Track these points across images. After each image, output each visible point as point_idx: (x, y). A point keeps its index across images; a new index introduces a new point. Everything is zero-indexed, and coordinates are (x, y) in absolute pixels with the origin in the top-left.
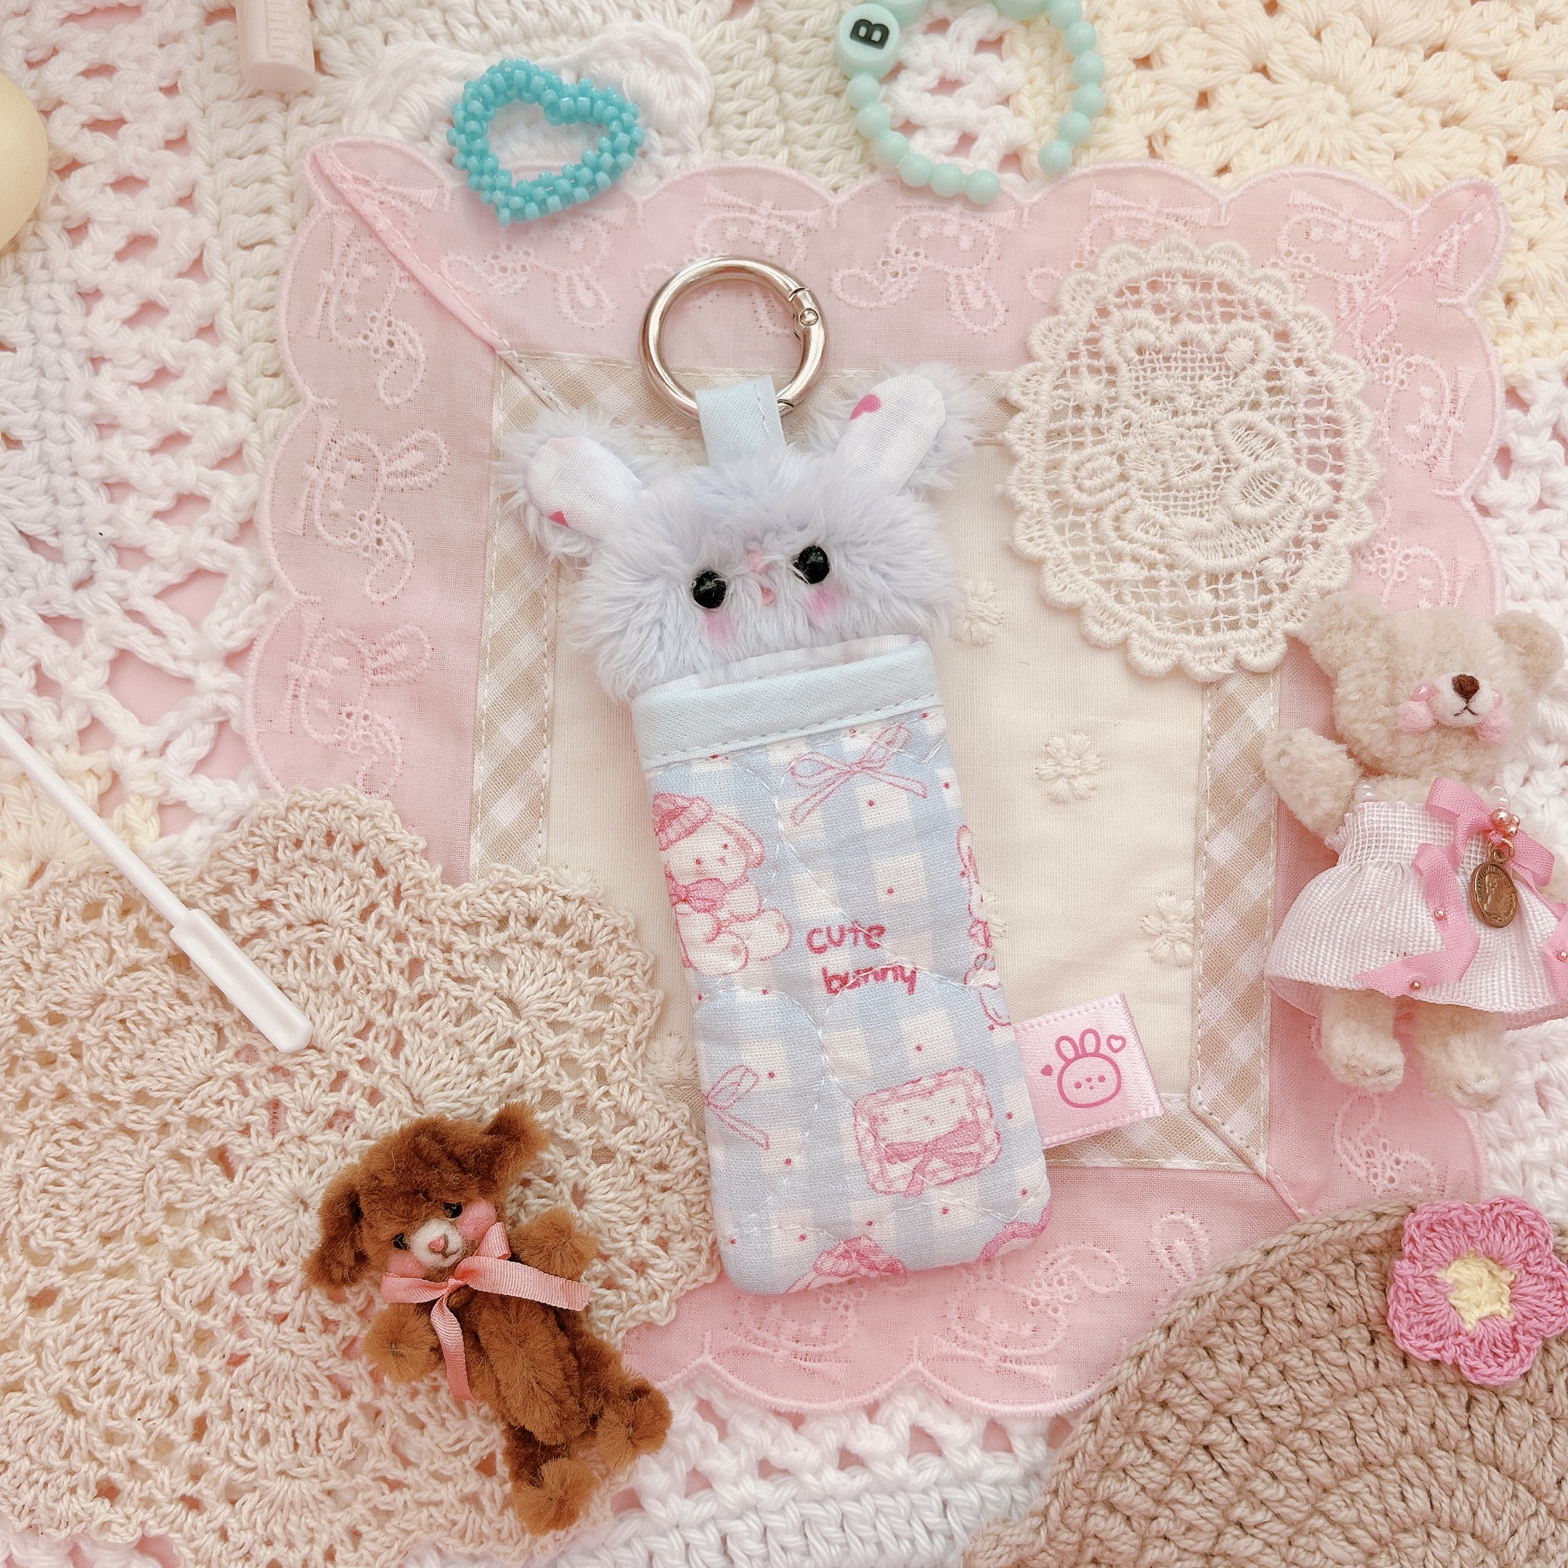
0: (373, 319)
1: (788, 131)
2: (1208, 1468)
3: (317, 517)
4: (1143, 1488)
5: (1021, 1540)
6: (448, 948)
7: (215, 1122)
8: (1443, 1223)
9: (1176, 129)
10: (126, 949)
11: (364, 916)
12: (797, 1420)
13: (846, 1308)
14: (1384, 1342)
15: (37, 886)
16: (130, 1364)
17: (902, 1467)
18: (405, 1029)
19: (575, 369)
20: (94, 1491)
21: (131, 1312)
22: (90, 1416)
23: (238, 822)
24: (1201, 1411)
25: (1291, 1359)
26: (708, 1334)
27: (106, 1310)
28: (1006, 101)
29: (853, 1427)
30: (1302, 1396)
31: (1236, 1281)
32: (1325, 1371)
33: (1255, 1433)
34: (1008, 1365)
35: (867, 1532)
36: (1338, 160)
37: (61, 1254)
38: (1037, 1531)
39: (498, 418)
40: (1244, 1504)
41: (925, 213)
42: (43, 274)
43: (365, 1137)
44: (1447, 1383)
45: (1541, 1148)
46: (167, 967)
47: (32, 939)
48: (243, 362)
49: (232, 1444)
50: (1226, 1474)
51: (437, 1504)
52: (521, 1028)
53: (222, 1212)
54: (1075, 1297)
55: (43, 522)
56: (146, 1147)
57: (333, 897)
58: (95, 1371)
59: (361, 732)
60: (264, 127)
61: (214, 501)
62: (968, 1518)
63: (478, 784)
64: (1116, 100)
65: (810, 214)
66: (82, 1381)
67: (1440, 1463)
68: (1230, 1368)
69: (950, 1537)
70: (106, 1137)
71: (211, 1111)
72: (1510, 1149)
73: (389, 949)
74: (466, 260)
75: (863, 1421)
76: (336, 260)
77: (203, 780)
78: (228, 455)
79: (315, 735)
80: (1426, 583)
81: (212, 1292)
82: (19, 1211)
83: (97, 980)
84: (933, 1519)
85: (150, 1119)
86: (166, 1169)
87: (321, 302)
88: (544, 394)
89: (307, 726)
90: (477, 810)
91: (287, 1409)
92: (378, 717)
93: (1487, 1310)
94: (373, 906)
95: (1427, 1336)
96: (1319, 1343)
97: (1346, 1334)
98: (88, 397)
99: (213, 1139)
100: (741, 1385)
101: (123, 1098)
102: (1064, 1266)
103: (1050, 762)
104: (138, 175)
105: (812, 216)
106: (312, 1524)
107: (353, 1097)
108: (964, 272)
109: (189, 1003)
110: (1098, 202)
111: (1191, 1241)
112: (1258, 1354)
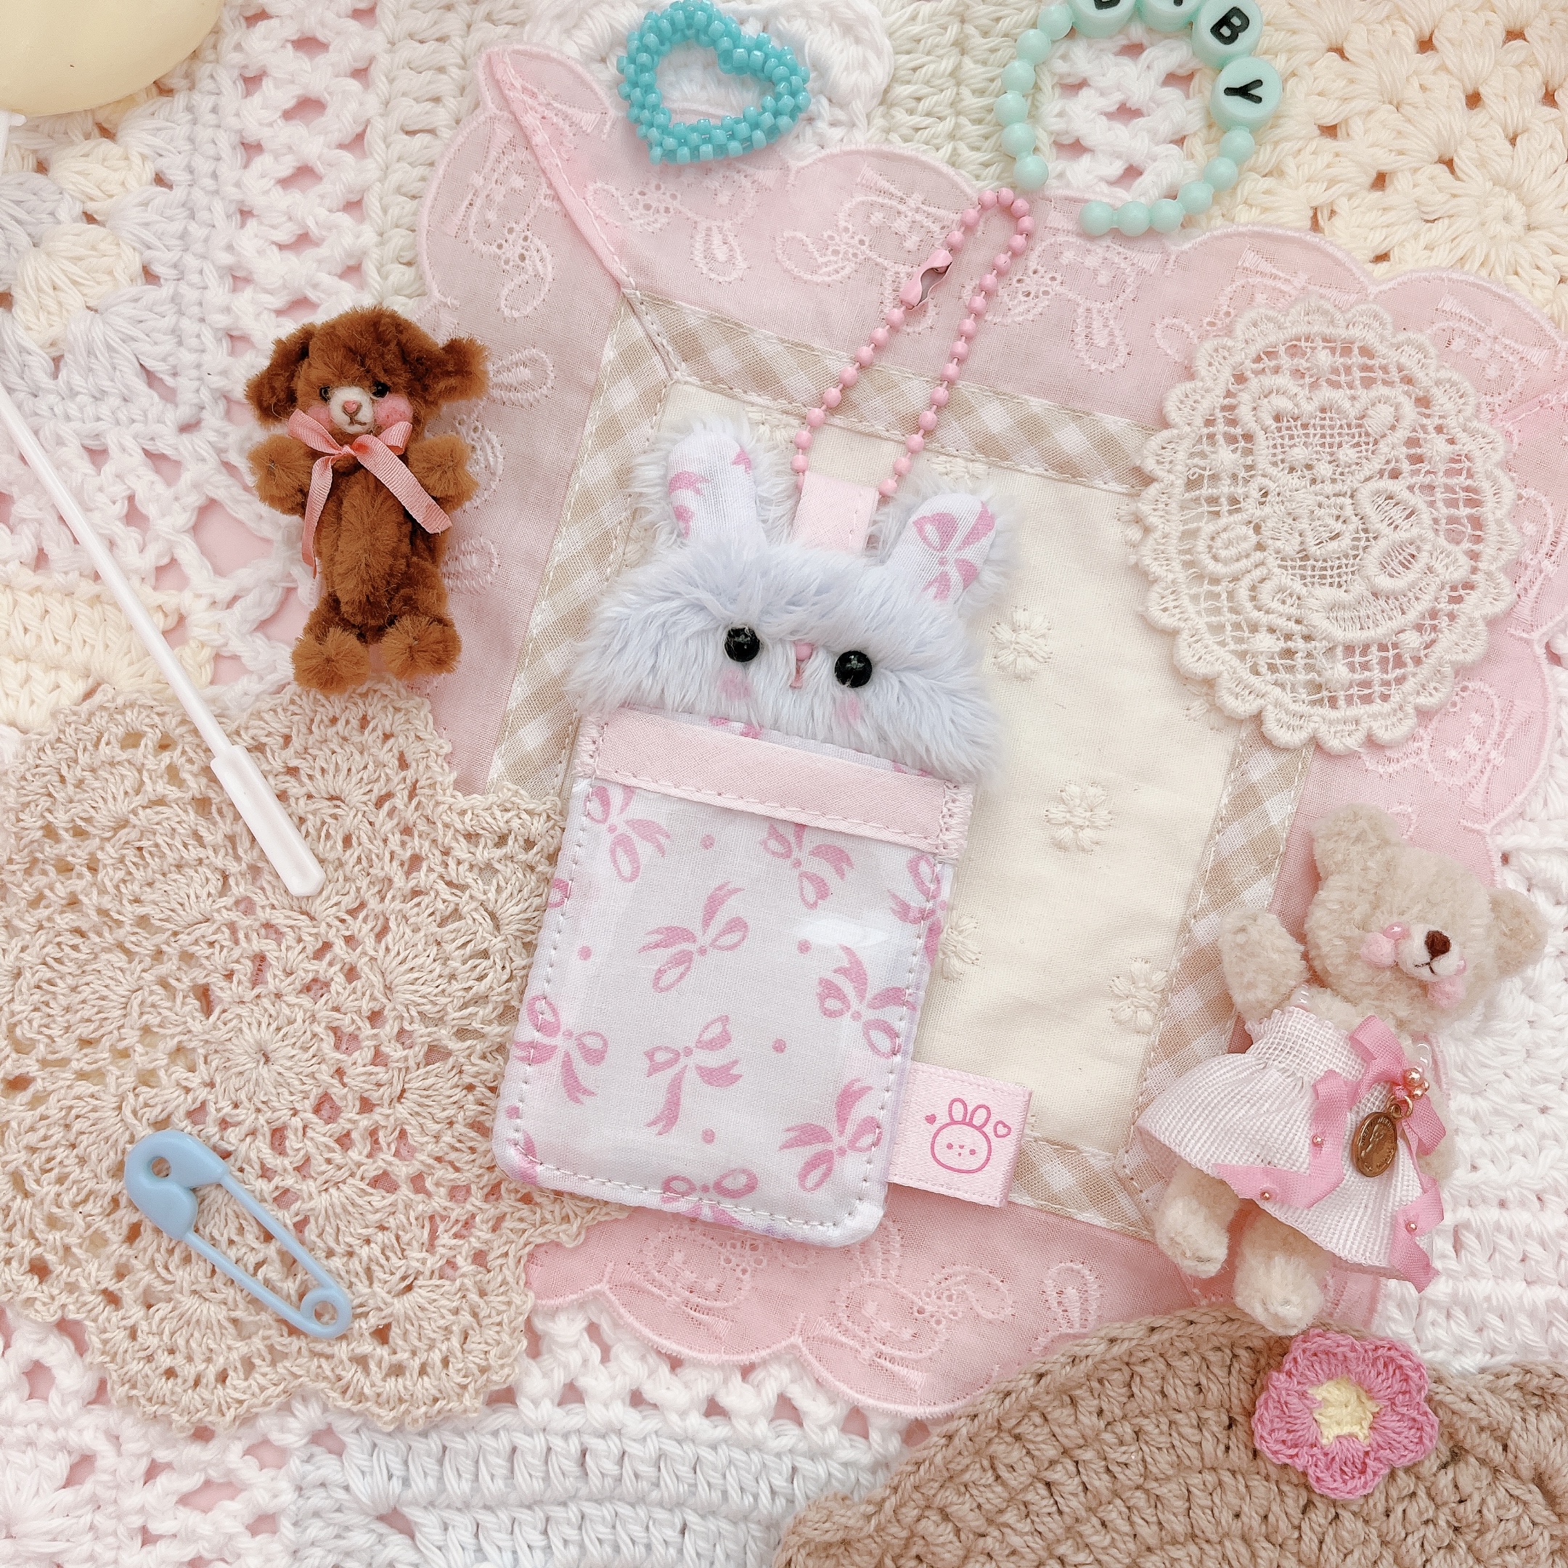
0: (511, 231)
1: (957, 126)
2: (1044, 1502)
4: (979, 1506)
5: (851, 1523)
6: (446, 853)
7: (204, 962)
9: (1343, 206)
10: (154, 783)
11: (379, 804)
12: (676, 1364)
13: (744, 1271)
14: (1240, 1431)
15: (86, 706)
16: (82, 1161)
17: (762, 1428)
18: (392, 918)
19: (692, 322)
20: (26, 1266)
21: (93, 1115)
22: (38, 1198)
23: (284, 687)
24: (1051, 1452)
25: (1148, 1425)
26: (611, 1265)
27: (71, 1108)
28: (1180, 141)
29: (726, 1381)
30: (1149, 1460)
31: (1116, 1349)
32: (1176, 1443)
33: (1097, 1483)
34: (882, 1361)
35: (717, 1479)
36: (1499, 272)
37: (42, 1047)
38: (868, 1518)
39: (609, 354)
40: (1070, 1542)
41: (1072, 239)
42: (211, 119)
43: (336, 1009)
44: (1289, 1482)
45: (1444, 1289)
46: (189, 808)
47: (72, 753)
48: (381, 244)
49: (157, 1256)
50: (1060, 1512)
51: (329, 1357)
52: (497, 943)
53: (192, 1045)
54: (960, 1314)
55: (164, 360)
56: (139, 969)
57: (355, 779)
58: (49, 1160)
60: (450, 15)
62: (812, 1488)
63: (512, 704)
64: (1290, 166)
66: (36, 1166)
67: (1263, 1554)
68: (1089, 1420)
69: (791, 1501)
70: (104, 950)
71: (201, 951)
73: (395, 840)
74: (613, 190)
75: (737, 1378)
76: (489, 165)
77: (259, 641)
80: (1477, 719)
81: (169, 1116)
82: (12, 1000)
83: (123, 807)
84: (780, 1482)
85: (149, 945)
86: (152, 992)
87: (466, 203)
88: (658, 340)
90: (506, 728)
91: (213, 1238)
93: (1346, 1430)
94: (389, 795)
95: (1284, 1442)
96: (1178, 1417)
97: (1206, 1414)
98: (230, 248)
99: (200, 977)
100: (631, 1319)
101: (127, 920)
102: (958, 1284)
103: (1062, 807)
104: (321, 38)
106: (213, 1346)
107: (333, 970)
108: (1095, 306)
109: (203, 846)
110: (1247, 265)
111: (1083, 1291)
112: (1118, 1412)
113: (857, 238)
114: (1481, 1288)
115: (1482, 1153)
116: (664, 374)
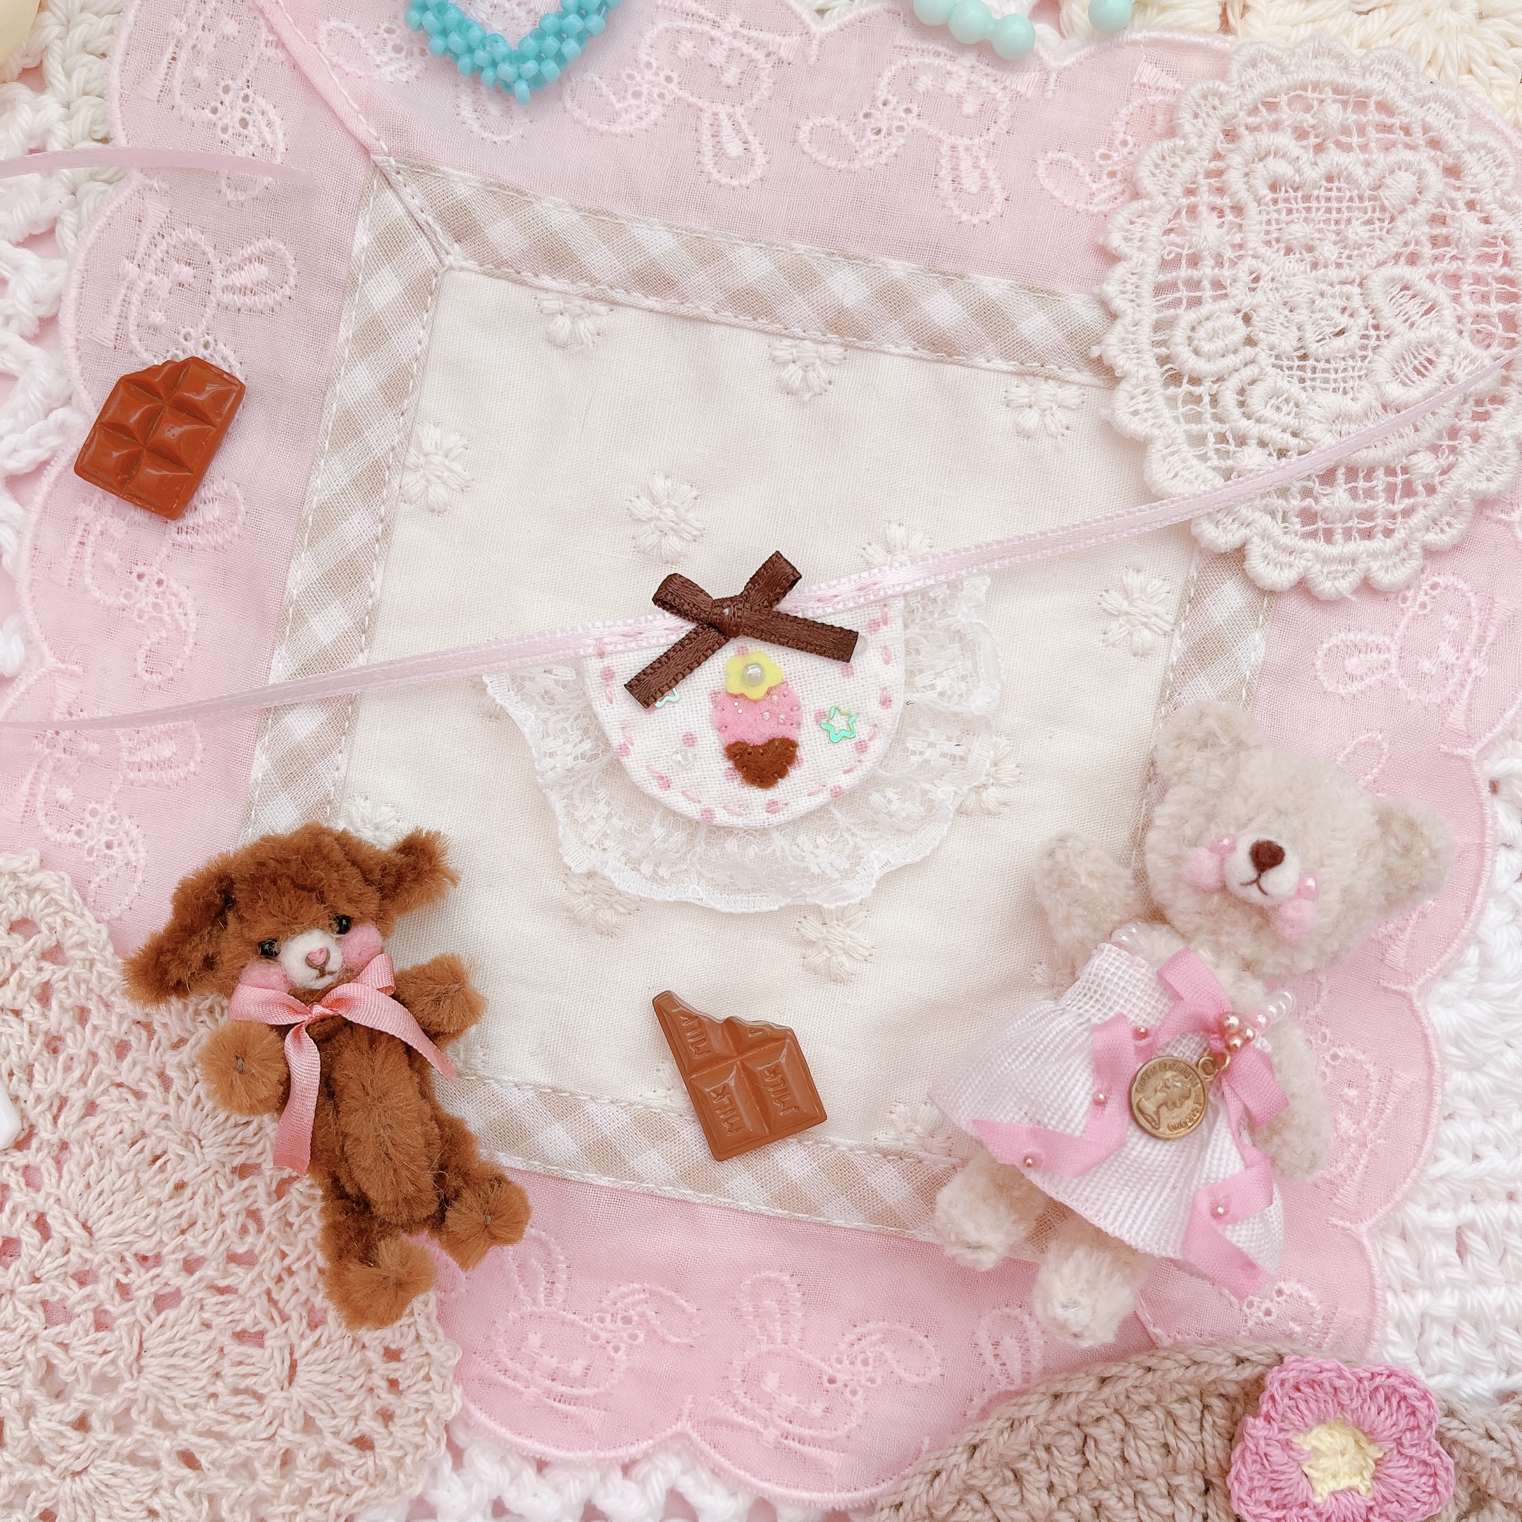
0: (226, 90)
3: (132, 328)
8: (1311, 1383)
12: (541, 1466)
13: (616, 1348)
14: (1218, 1496)
19: (463, 191)
25: (1109, 1498)
29: (603, 1479)
31: (1060, 1409)
34: (789, 1442)
36: (1451, 73)
39: (362, 239)
41: (927, 60)
45: (1448, 1303)
48: (69, 117)
54: (879, 1381)
59: (151, 599)
61: (11, 285)
65: (784, 41)
68: (1037, 1497)
72: (1413, 1296)
74: (352, 29)
75: (617, 1475)
76: (191, 7)
78: (38, 231)
79: (97, 594)
80: (1452, 622)
87: (168, 56)
88: (422, 217)
89: (88, 580)
90: (270, 715)
92: (174, 585)
93: (1344, 1483)
95: (1268, 1503)
96: (1145, 1486)
97: (1177, 1480)
102: (873, 1345)
105: (786, 45)
108: (962, 142)
110: (1144, 80)
111: (1023, 1340)
112: (1073, 1486)
113: (662, 75)
114: (1491, 1298)
115: (1484, 1139)
116: (432, 260)
